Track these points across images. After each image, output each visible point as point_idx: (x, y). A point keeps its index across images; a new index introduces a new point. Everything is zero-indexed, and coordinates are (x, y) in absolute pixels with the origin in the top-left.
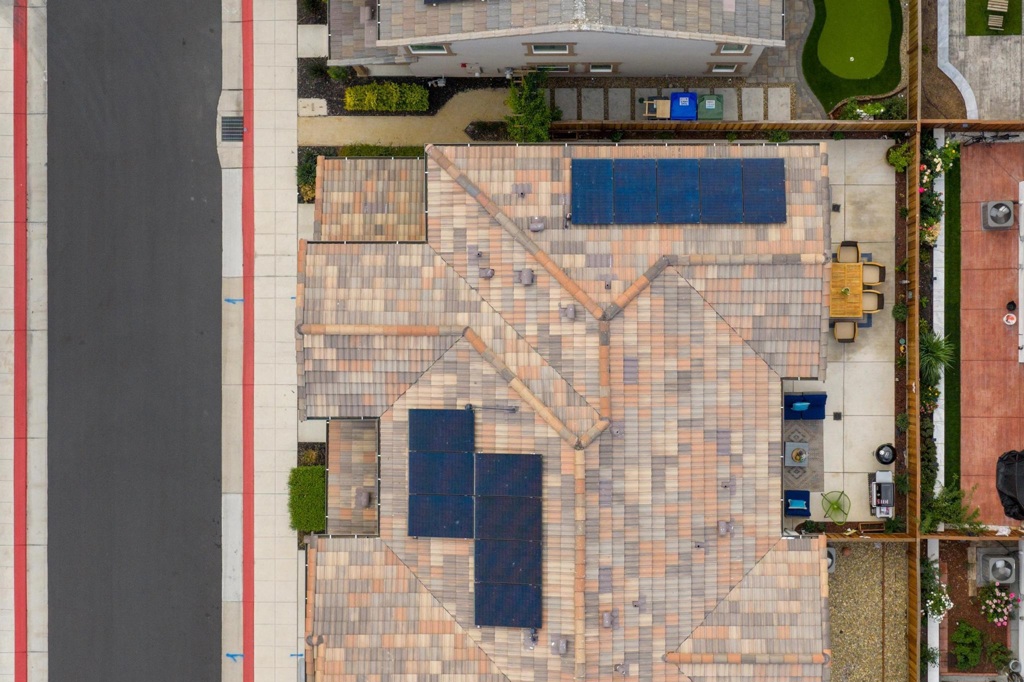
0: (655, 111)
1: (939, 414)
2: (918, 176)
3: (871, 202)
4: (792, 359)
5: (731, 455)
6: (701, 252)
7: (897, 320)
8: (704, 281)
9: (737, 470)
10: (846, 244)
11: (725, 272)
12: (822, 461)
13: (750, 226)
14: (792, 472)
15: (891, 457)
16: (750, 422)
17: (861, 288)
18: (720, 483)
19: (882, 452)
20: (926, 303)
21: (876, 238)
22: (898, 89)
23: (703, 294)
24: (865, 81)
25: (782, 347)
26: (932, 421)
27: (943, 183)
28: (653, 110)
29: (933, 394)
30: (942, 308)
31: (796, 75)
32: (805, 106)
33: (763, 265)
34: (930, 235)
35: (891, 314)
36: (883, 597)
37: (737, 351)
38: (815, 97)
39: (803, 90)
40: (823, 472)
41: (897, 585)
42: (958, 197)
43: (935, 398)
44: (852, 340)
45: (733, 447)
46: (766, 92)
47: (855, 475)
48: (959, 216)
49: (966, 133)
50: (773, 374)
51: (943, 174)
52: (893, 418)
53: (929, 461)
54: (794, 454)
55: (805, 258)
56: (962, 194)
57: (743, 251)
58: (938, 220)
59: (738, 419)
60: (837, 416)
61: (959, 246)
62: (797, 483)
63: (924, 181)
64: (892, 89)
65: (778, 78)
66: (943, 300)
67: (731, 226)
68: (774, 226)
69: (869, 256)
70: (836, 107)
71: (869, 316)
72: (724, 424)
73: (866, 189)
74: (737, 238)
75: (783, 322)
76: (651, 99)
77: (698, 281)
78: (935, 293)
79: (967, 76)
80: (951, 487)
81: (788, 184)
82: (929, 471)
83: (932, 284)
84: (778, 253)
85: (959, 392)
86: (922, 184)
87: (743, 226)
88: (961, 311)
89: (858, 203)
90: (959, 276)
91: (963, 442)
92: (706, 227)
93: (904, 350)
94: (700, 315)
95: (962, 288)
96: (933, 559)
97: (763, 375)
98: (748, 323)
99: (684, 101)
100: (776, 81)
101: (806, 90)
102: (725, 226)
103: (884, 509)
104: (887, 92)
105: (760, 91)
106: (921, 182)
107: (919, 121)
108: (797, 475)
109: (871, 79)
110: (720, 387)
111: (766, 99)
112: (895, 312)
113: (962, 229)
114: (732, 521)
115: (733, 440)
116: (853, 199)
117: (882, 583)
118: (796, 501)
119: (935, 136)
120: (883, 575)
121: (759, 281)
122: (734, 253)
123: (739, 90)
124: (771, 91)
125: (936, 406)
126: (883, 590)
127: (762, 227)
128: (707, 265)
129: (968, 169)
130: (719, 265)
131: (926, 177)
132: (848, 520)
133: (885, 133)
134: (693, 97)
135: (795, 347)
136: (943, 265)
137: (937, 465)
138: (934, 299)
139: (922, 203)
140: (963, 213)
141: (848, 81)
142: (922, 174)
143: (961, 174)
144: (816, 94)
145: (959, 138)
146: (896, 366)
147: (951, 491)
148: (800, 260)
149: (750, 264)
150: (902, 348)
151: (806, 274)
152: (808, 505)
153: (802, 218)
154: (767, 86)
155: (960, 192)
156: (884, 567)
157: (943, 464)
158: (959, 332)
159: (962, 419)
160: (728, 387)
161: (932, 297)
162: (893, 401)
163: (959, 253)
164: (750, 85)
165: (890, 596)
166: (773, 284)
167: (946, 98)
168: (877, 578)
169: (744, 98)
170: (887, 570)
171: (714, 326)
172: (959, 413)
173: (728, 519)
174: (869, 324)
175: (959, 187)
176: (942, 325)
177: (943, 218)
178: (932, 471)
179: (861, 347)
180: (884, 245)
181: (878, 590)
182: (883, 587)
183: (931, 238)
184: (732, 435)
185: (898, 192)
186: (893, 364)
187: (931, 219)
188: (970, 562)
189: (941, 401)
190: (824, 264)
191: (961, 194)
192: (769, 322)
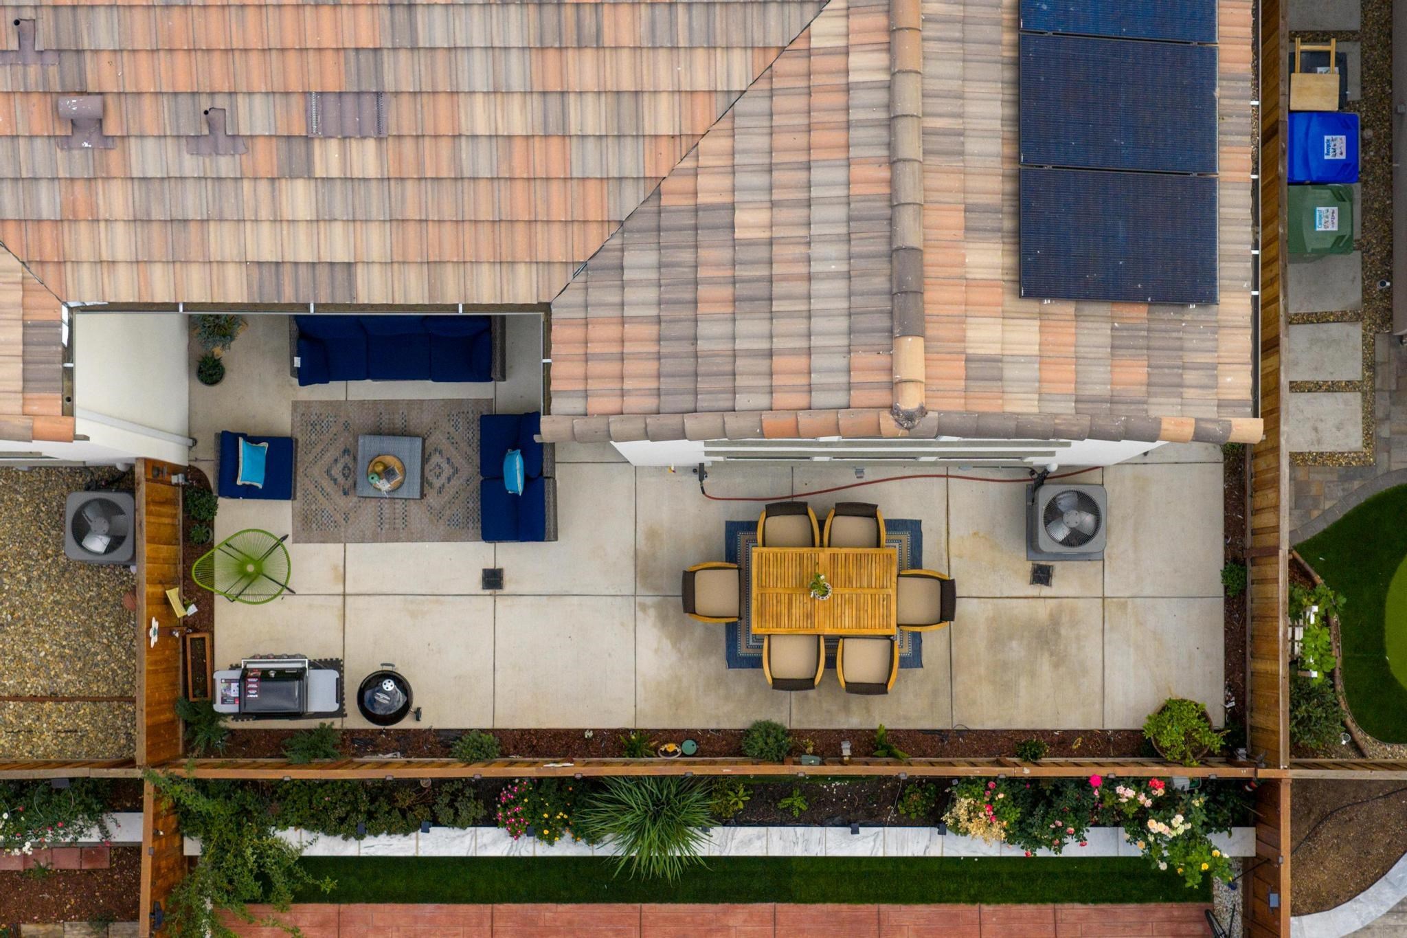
0: (1309, 68)
1: (495, 842)
2: (1135, 771)
3: (1056, 666)
4: (604, 333)
5: (308, 139)
6: (931, 31)
7: (746, 733)
8: (841, 43)
9: (264, 158)
10: (947, 594)
11: (868, 106)
12: (375, 539)
13: (1009, 187)
14: (347, 459)
15: (379, 712)
16: (412, 201)
17: (829, 631)
18: (220, 102)
19: (389, 685)
20: (789, 809)
21: (962, 679)
22: (1359, 735)
23: (800, 45)
24: (1382, 650)
25: (642, 299)
26: (476, 823)
27: (1110, 852)
28: (1314, 62)
29: (547, 824)
30: (776, 851)
31: (1394, 467)
32: (1314, 490)
33: (891, 221)
34: (973, 812)
35: (762, 716)
36: (16, 698)
37: (629, 161)
38: (1339, 515)
39: (1356, 484)
40: (345, 541)
41: (48, 736)
42: (1069, 897)
43: (535, 831)
44: (689, 605)
45: (334, 145)
46: (1350, 386)
47: (337, 623)
48: (1020, 901)
49: (1238, 918)
50: (559, 277)
51: (1137, 850)
52: (488, 726)
53: (371, 815)
54: (389, 460)
55: (912, 351)
56: (1079, 909)
57: (933, 161)
58: (1010, 839)
59: (420, 164)
60: (493, 579)
61: (940, 901)
62: (316, 471)
63: (1120, 789)
64: (1359, 719)
65: (1387, 418)
66: (798, 852)
67: (1009, 131)
68: (1010, 261)
69: (914, 660)
70: (1312, 572)
71: (756, 663)
72: (401, 116)
73: (1092, 651)
74: (972, 146)
75: (714, 296)
76: (1341, 60)
77: (839, 25)
78: (816, 832)
79: (1392, 921)
80: (300, 871)
81: (1137, 314)
82: (340, 812)
83: (843, 825)
84: (930, 271)
85: (559, 900)
86: (1112, 783)
87: (1010, 168)
88: (768, 907)
89: (1056, 632)
90: (862, 898)
91: (428, 909)
92: (1009, 54)
93: (666, 753)
94: (736, 38)
95: (830, 907)
96: (111, 826)
97: (555, 245)
98: (712, 189)
99: (1336, 147)
100: (1380, 414)
101: (1358, 493)
102: (1010, 111)
103: (234, 691)
104: (1351, 705)
105: (1353, 370)
106: (1119, 780)
107: (1286, 773)
108: (337, 471)
109: (1386, 664)
110: (516, 101)
111: (1332, 387)
112: (767, 729)
113: (986, 908)
114: (106, 141)
115: (354, 145)
116: (1065, 619)
117: (55, 697)
118: (261, 460)
119: (1236, 831)
120: (71, 699)
121: (840, 212)
122: (926, 133)
123: (1356, 317)
124: (1355, 399)
125: (515, 834)
126: (34, 698)
127: (1008, 224)
128: (890, 48)
129: (1144, 924)
130: (890, 87)
131: (1131, 793)
132: (220, 605)
133: (1241, 701)
134: (1344, 172)
135: (641, 337)
136: (893, 852)
137: (360, 837)
138: (800, 830)
139: (1059, 785)
140: (1029, 909)
141: (1381, 604)
142: (1139, 783)
143: (1132, 906)
144: (1347, 518)
145: (1227, 899)
146: (626, 732)
147: (289, 873)
148: (905, 334)
149: (891, 182)
150: (671, 747)
151: (863, 359)
152: (249, 492)
153: (1035, 350)
154: (1368, 389)
155: (1083, 901)
156: (95, 700)
157: (364, 852)
158: (715, 900)
159: (486, 908)
160: (518, 128)
161: (807, 824)
162: (531, 724)
163: (924, 899)
164: (1369, 345)
165: (20, 717)
166: (829, 258)
167: (1334, 862)
168: (66, 681)
169: (1335, 329)
170: (87, 708)
171: (701, 83)
172: (502, 900)
173: (111, 128)
174: (734, 660)
175: (1095, 901)
176: (732, 851)
177: (1015, 851)
178: (342, 820)
179: (676, 640)
180: (944, 701)
181: (36, 685)
182: (43, 700)
183: (963, 816)
184: (371, 144)
185: (1088, 735)
186: (631, 726)
187: (1015, 815)
188: (112, 927)
189: (529, 847)
190: (892, 409)
191: (1078, 906)
192: (714, 254)
